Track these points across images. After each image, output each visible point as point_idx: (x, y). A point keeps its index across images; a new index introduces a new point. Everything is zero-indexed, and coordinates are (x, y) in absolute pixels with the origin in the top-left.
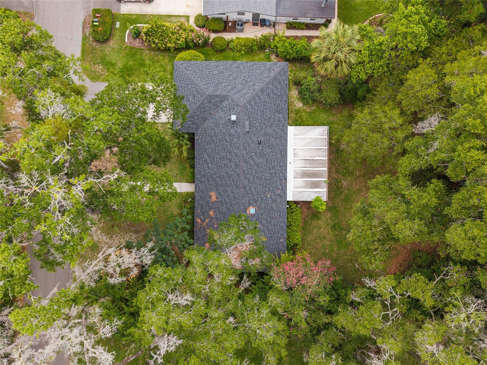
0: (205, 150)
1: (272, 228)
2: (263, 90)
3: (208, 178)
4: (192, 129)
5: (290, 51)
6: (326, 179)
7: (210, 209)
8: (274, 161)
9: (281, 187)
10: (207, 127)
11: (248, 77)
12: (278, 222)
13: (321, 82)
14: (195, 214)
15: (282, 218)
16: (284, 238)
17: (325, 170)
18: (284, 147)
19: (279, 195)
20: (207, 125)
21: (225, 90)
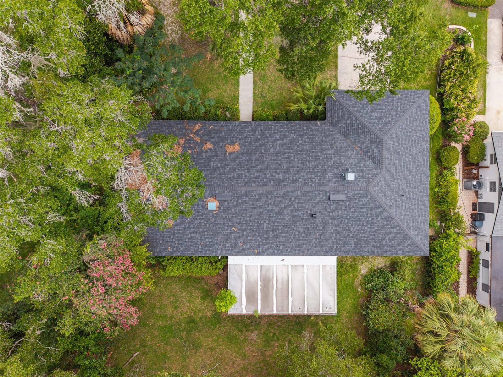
0: (302, 136)
1: (187, 235)
2: (390, 219)
3: (259, 140)
4: (331, 116)
5: (444, 258)
6: (259, 312)
7: (215, 144)
8: (286, 237)
9: (248, 247)
10: (334, 138)
11: (407, 198)
12: (196, 244)
13: (399, 302)
14: (207, 122)
15: (202, 249)
16: (172, 253)
17: (273, 310)
18: (306, 251)
19: (236, 244)
20: (338, 138)
21: (389, 164)
